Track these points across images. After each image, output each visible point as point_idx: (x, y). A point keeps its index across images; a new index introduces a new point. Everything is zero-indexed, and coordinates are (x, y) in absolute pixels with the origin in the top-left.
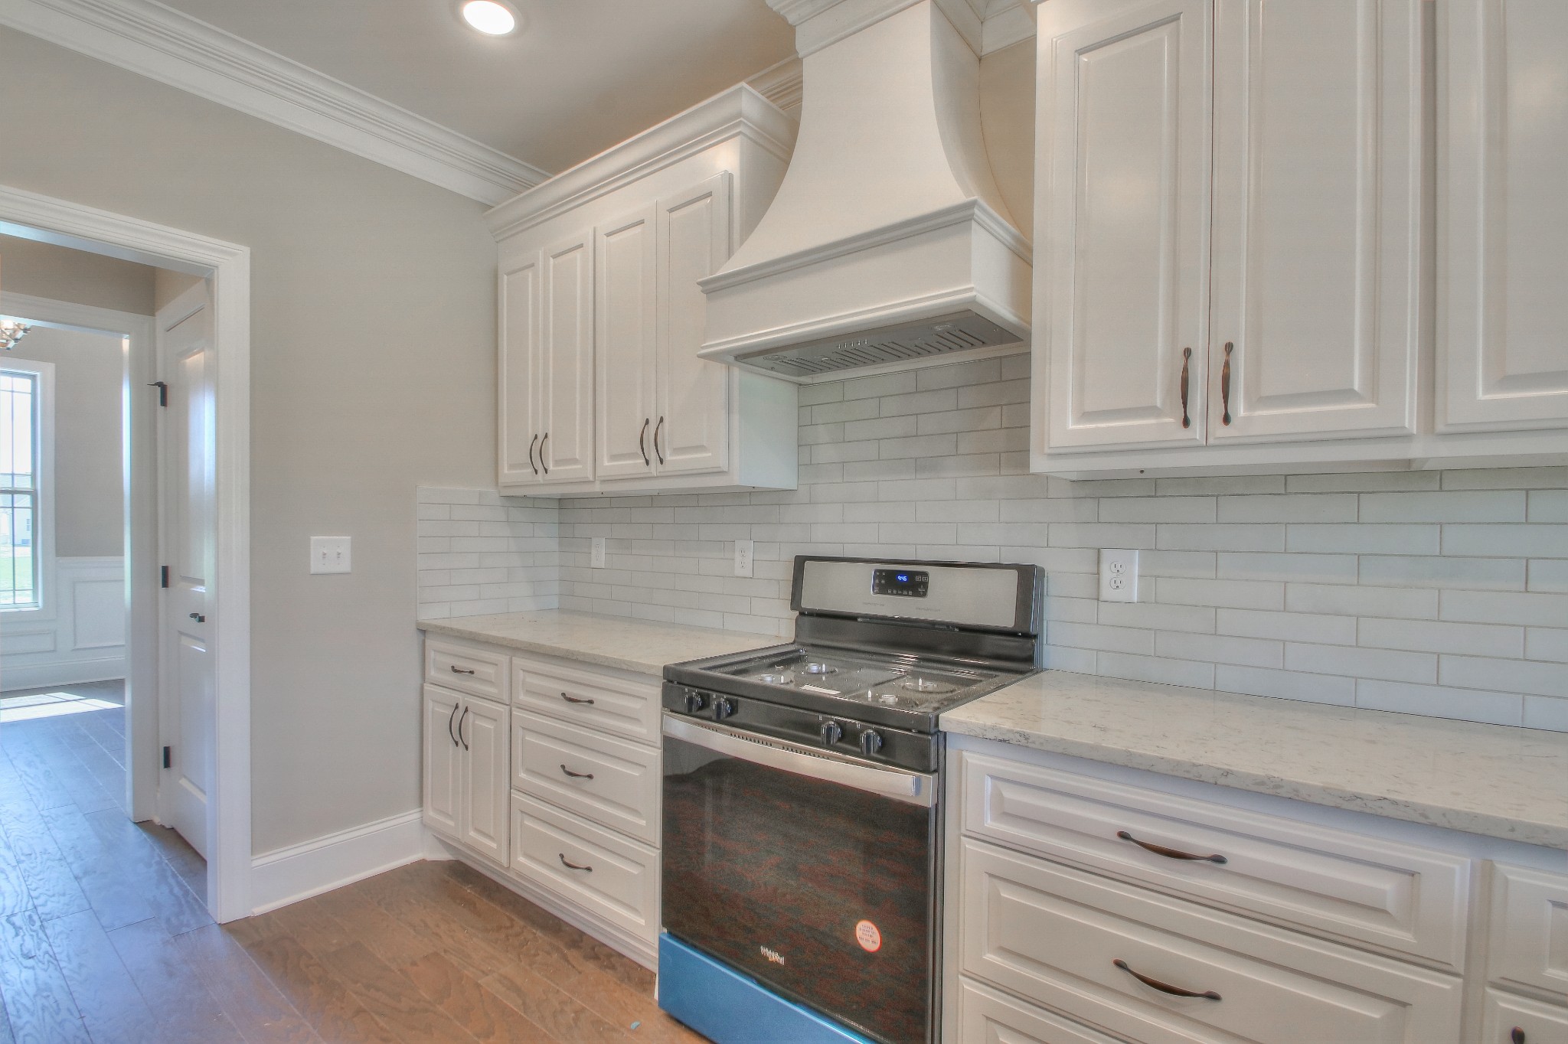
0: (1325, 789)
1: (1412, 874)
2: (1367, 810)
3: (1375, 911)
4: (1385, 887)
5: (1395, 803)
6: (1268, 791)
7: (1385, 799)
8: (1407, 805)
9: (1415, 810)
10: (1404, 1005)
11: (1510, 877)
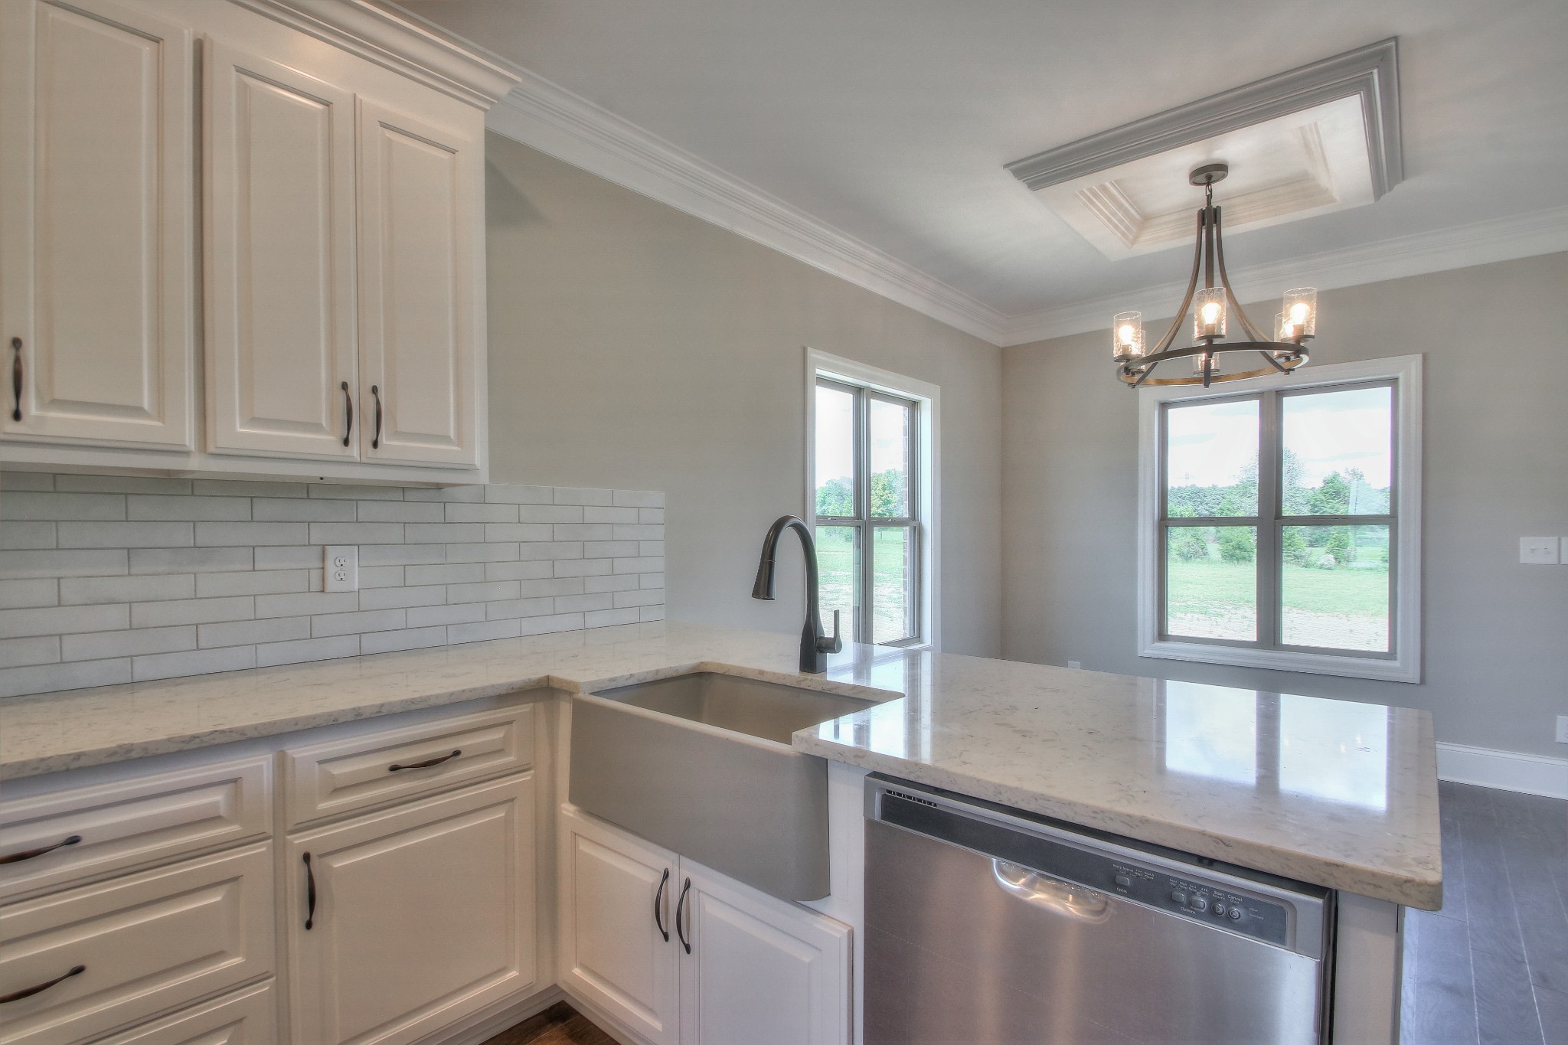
0: (169, 740)
1: (235, 781)
2: (204, 745)
3: (214, 820)
4: (217, 798)
5: (223, 732)
6: (120, 759)
7: (216, 731)
8: (231, 731)
9: (236, 732)
10: (235, 879)
11: (294, 756)
